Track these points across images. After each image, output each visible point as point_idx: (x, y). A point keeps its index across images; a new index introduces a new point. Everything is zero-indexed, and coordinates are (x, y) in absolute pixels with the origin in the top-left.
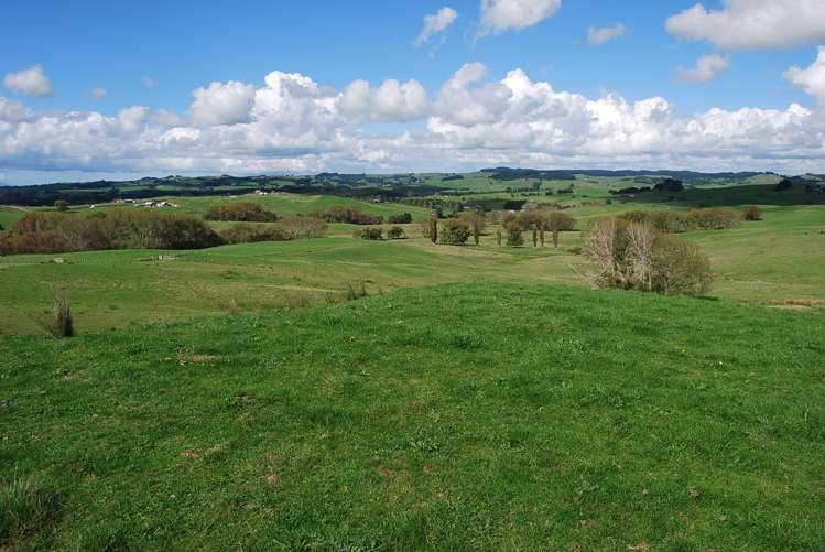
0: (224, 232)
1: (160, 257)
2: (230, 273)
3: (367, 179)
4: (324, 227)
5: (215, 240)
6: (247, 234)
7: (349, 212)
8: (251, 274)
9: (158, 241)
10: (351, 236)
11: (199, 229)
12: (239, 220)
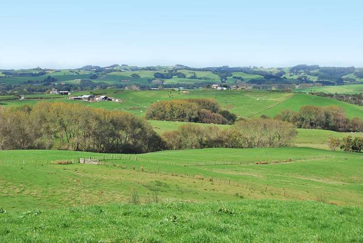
0: (167, 135)
1: (82, 161)
2: (159, 184)
3: (356, 74)
4: (292, 134)
5: (157, 144)
6: (195, 138)
7: (327, 116)
8: (184, 186)
9: (90, 141)
10: (326, 147)
11: (138, 130)
12: (190, 120)
